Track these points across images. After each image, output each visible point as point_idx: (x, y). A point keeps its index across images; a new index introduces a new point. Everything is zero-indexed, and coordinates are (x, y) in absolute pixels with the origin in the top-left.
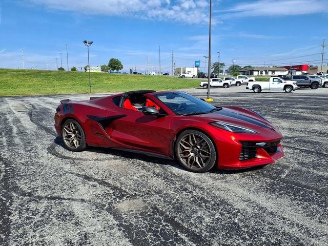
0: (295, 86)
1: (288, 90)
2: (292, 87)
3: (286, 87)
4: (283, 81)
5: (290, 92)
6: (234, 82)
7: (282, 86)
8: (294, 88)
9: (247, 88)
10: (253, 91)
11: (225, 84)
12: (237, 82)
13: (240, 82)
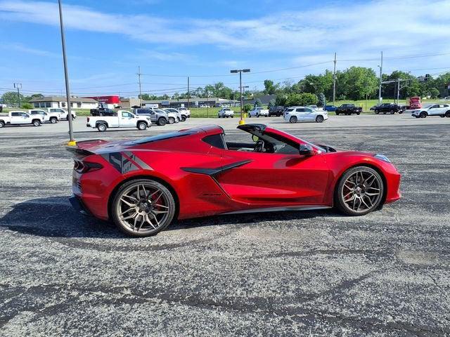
0: (149, 122)
1: (142, 127)
2: (147, 123)
3: (139, 122)
4: (135, 116)
5: (145, 129)
6: (47, 118)
7: (134, 122)
8: (149, 124)
9: (88, 126)
10: (97, 130)
11: (34, 120)
12: (51, 118)
13: (56, 118)
